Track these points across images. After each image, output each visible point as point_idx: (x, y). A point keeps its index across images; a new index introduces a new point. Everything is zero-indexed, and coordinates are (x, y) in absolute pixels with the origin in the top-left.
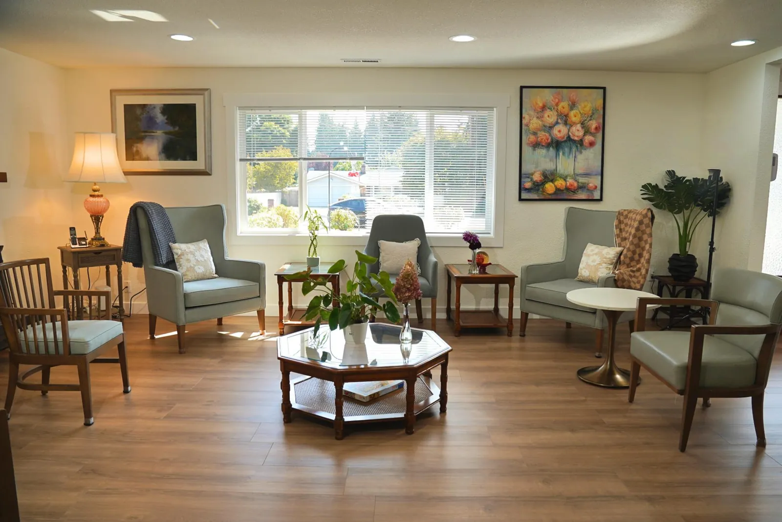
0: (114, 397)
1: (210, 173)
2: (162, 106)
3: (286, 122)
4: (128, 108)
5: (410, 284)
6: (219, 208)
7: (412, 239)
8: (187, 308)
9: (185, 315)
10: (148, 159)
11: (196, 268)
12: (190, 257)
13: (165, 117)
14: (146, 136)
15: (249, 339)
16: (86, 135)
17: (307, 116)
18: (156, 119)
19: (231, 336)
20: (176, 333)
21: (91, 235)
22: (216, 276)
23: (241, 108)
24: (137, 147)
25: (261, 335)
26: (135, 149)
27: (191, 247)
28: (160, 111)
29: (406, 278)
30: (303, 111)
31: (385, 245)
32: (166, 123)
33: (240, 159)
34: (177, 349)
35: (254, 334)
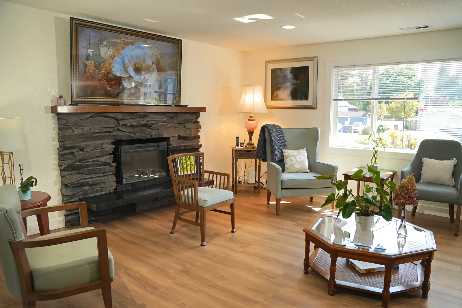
0: (225, 234)
1: (315, 108)
2: (291, 68)
3: (413, 76)
4: (274, 71)
5: (405, 193)
6: (315, 130)
7: (450, 158)
8: (282, 189)
9: (281, 193)
10: (282, 100)
11: (296, 165)
12: (293, 158)
13: (292, 75)
14: (282, 86)
15: (322, 213)
16: (247, 86)
17: (379, 70)
18: (287, 76)
19: (313, 210)
20: (275, 203)
21: (247, 141)
22: (309, 171)
23: (335, 67)
24: (277, 93)
25: (331, 212)
26: (275, 94)
27: (295, 152)
28: (289, 72)
29: (402, 189)
30: (376, 67)
31: (427, 161)
32: (293, 78)
33: (334, 99)
34: (275, 212)
35: (327, 210)
